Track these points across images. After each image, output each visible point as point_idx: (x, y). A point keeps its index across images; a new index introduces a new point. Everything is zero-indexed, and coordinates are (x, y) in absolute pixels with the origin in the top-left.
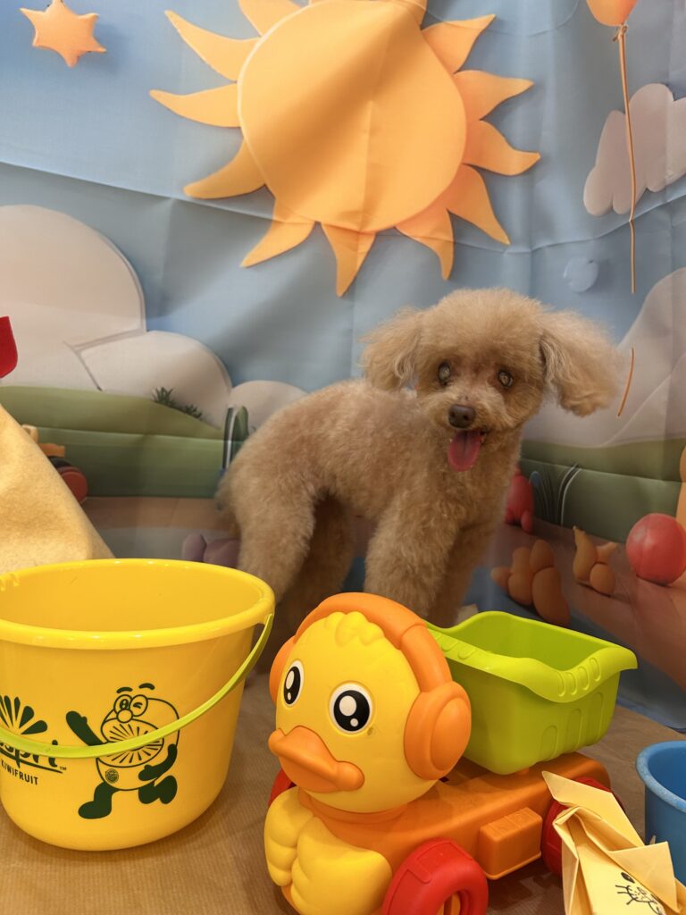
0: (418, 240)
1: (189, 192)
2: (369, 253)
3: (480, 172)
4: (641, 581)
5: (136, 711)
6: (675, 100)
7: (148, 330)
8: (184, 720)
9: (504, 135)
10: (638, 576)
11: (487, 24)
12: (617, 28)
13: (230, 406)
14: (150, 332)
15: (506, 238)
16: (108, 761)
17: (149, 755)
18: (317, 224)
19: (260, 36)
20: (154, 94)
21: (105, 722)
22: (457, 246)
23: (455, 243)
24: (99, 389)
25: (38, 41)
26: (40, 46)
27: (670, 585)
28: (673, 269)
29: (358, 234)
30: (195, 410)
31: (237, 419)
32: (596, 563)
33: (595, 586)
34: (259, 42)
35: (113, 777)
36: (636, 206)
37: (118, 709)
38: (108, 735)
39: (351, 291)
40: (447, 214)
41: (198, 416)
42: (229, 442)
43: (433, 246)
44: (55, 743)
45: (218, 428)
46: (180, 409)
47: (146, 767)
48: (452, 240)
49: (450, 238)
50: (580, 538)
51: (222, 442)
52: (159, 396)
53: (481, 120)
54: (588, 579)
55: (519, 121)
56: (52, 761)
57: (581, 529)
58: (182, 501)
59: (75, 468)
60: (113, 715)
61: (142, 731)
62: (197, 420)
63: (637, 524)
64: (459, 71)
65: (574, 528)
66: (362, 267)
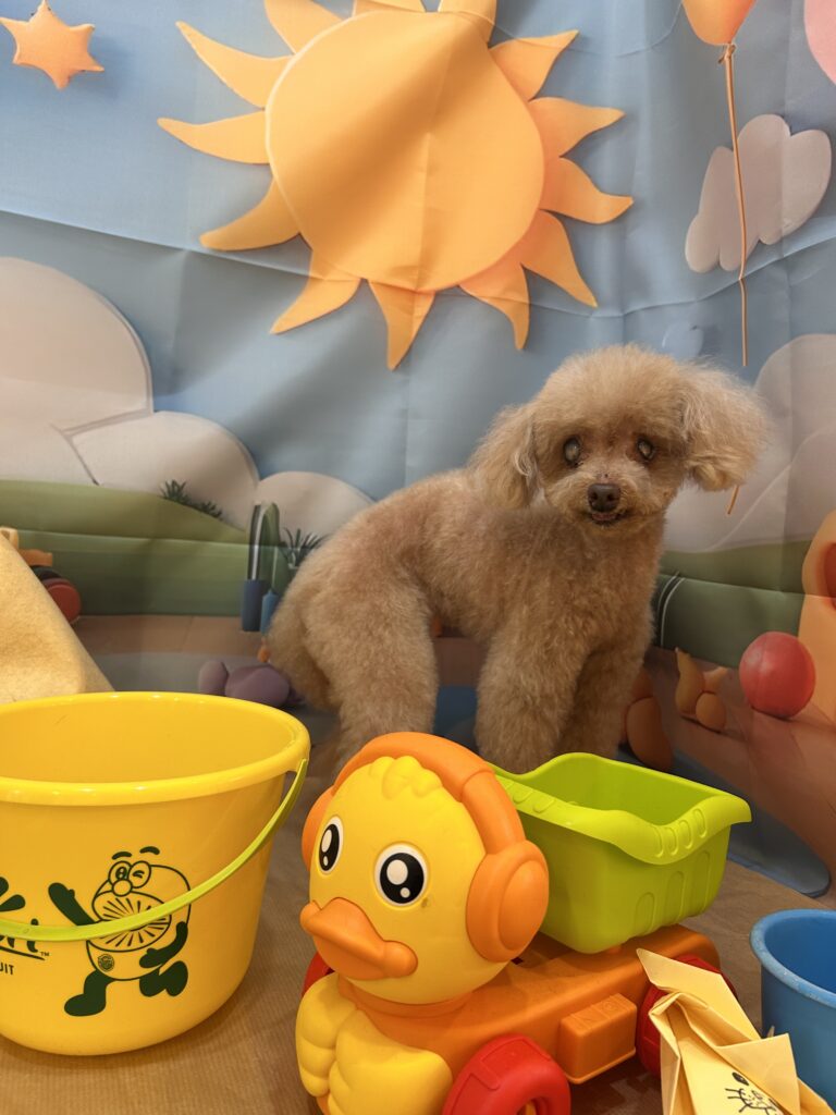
0: (487, 301)
1: (206, 242)
2: (427, 316)
3: (560, 220)
4: (757, 714)
5: (136, 881)
6: (792, 134)
7: (156, 411)
8: (197, 892)
9: (589, 176)
10: (753, 708)
11: (569, 42)
12: (724, 48)
13: (258, 503)
14: (157, 414)
15: (593, 298)
16: (101, 944)
17: (153, 936)
18: (364, 282)
19: (293, 54)
20: (163, 122)
21: (97, 895)
22: (534, 310)
23: (531, 305)
24: (95, 482)
25: (20, 57)
26: (23, 64)
27: (791, 718)
28: (793, 336)
29: (413, 294)
30: (213, 508)
31: (265, 518)
32: (704, 692)
33: (700, 720)
34: (292, 61)
35: (107, 963)
36: (746, 262)
37: (113, 879)
38: (101, 912)
39: (406, 362)
40: (522, 271)
41: (217, 515)
42: (256, 547)
43: (504, 308)
44: (35, 922)
45: (243, 530)
46: (195, 507)
47: (149, 951)
48: (527, 301)
49: (525, 299)
50: (684, 662)
51: (247, 547)
52: (169, 492)
53: (561, 157)
54: (693, 711)
55: (607, 158)
56: (31, 945)
57: (685, 651)
58: (197, 619)
59: (65, 581)
60: (108, 887)
61: (143, 906)
62: (215, 520)
63: (751, 645)
64: (534, 98)
65: (677, 650)
66: (419, 334)
